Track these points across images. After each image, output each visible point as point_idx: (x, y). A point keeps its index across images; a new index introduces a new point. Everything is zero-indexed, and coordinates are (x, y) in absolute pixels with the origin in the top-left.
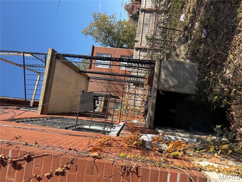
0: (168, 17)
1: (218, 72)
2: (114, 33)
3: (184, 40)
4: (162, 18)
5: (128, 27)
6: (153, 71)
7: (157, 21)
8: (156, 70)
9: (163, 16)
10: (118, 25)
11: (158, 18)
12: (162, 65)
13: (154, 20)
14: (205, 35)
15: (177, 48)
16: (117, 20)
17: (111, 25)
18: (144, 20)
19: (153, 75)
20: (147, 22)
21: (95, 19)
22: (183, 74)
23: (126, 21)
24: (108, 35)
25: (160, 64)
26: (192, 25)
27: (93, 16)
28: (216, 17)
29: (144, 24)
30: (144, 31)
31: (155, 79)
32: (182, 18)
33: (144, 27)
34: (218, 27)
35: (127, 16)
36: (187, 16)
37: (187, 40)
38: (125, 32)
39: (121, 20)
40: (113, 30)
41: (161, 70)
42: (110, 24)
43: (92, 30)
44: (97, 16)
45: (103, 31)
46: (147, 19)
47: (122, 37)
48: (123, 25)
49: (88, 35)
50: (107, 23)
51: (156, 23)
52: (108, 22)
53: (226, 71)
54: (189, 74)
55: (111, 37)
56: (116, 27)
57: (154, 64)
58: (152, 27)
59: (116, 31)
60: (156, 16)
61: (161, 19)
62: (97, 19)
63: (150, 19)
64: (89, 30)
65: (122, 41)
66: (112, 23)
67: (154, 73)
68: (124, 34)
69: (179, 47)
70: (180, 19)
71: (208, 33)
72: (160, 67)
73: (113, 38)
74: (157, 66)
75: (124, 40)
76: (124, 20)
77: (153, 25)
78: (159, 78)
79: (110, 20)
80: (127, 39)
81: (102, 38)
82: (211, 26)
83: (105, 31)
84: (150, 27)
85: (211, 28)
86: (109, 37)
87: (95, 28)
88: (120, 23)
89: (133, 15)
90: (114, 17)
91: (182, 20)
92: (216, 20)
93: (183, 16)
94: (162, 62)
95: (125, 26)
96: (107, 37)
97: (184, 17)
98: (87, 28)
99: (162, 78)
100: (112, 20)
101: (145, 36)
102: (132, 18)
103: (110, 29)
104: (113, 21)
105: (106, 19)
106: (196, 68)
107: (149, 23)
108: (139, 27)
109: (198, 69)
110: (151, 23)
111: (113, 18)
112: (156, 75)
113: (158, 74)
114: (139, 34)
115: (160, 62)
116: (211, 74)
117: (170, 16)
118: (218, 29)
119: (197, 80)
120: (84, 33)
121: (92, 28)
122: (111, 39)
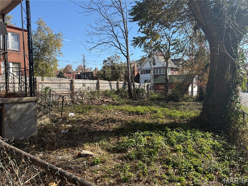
0: (68, 104)
1: (36, 150)
2: (44, 55)
3: (55, 119)
4: (67, 100)
5: (52, 69)
6: (24, 96)
7: (64, 96)
8: (25, 99)
9: (69, 100)
10: (53, 58)
11: (66, 96)
12: (31, 103)
13: (65, 93)
14: (64, 132)
15: (46, 116)
16: (57, 58)
17: (52, 52)
18: (63, 84)
19: (19, 97)
20: (62, 86)
21: (57, 35)
22: (24, 124)
23: (58, 67)
24: (41, 48)
25: (33, 102)
26: (68, 122)
27: (59, 34)
28: (79, 135)
29: (60, 84)
30: (54, 85)
31: (16, 99)
32: (71, 114)
33: (58, 84)
34: (72, 138)
35: (61, 68)
36: (73, 117)
37: (55, 122)
38: (47, 67)
39: (57, 62)
40: (47, 53)
41: (26, 104)
42: (52, 50)
43: (44, 30)
44: (60, 37)
45: (44, 42)
46: (65, 86)
47: (41, 63)
48: (53, 64)
49: (38, 25)
50: (53, 47)
51: (62, 95)
52: (55, 48)
53: (41, 154)
54: (26, 130)
55: (39, 51)
56: (51, 57)
57: (31, 96)
58: (58, 91)
59: (46, 56)
60: (68, 93)
61: (66, 98)
62: (57, 37)
63: (65, 89)
64: (43, 27)
65: (36, 63)
66: (54, 53)
67: (21, 97)
68: (44, 65)
69: (47, 117)
70: (70, 113)
71: (66, 134)
72: (30, 101)
73: (38, 53)
74: (30, 98)
75: (38, 66)
76: (58, 65)
77: (60, 93)
78: (17, 103)
79: (57, 50)
80: (39, 68)
81: (37, 41)
82: (72, 134)
83: (45, 45)
84: (58, 89)
85: (71, 134)
86: (38, 49)
87: (47, 34)
88: (56, 60)
89: (62, 74)
90: (60, 55)
91: (69, 114)
92: (77, 135)
93: (73, 114)
94: (35, 103)
95: (52, 66)
96: (39, 47)
97: (73, 116)
98: (46, 25)
99: (17, 106)
100: (57, 52)
101: (49, 86)
102: (59, 73)
103: (48, 50)
104: (57, 54)
105: (57, 47)
106: (32, 135)
107: (62, 88)
108: (57, 80)
109: (32, 136)
110: (62, 90)
111: (59, 53)
112: (20, 99)
113: (21, 101)
114: (51, 80)
115: (35, 101)
116: (32, 146)
117: (70, 105)
118: (71, 139)
119: (20, 140)
120: (39, 21)
121: (46, 30)
122: (37, 52)
